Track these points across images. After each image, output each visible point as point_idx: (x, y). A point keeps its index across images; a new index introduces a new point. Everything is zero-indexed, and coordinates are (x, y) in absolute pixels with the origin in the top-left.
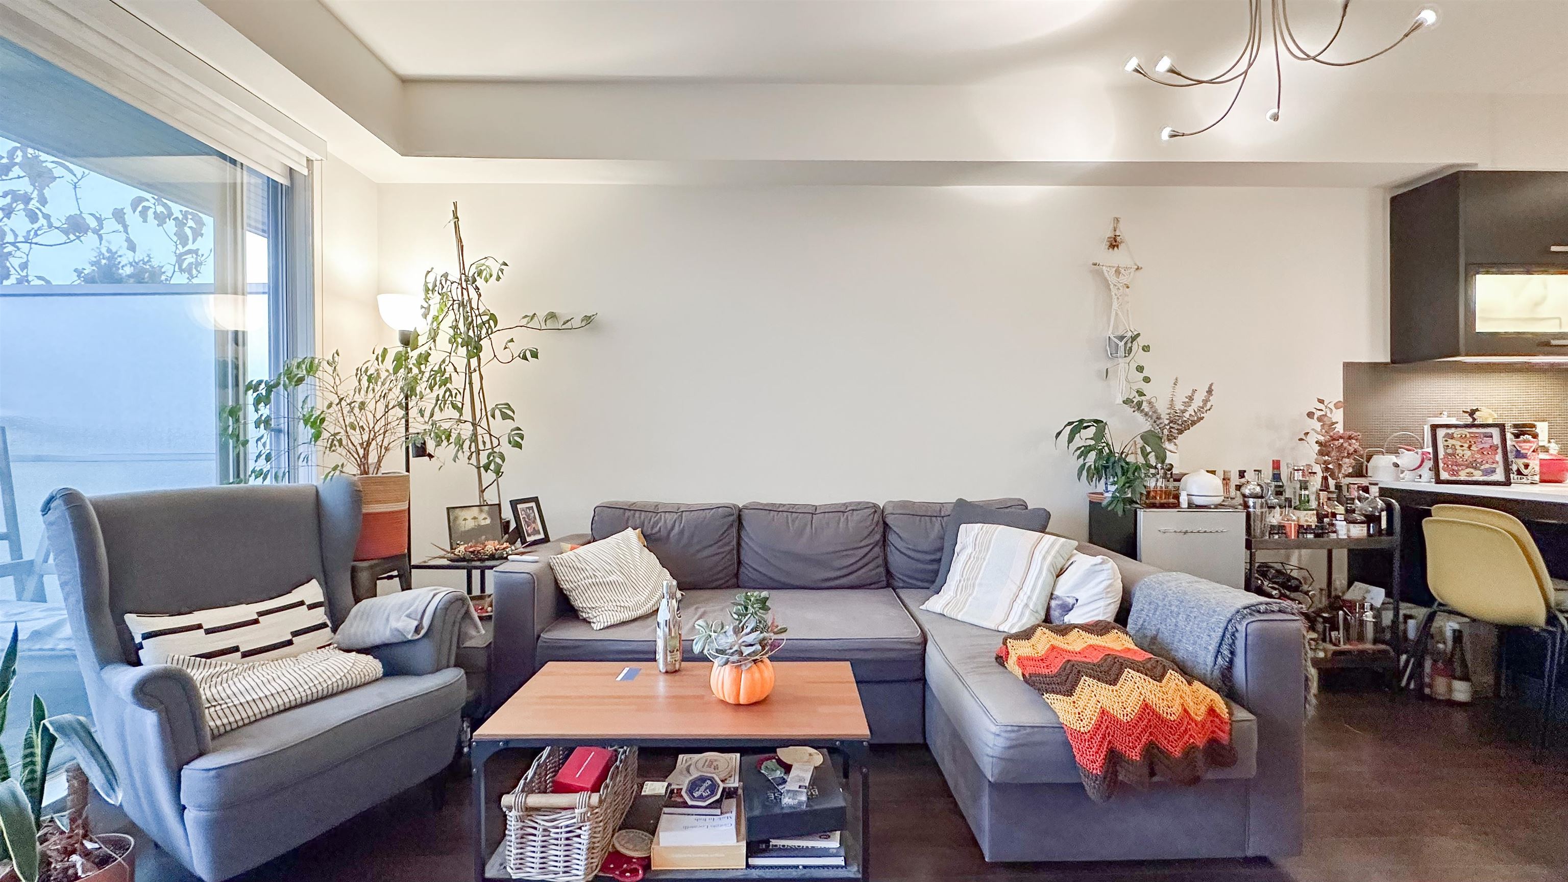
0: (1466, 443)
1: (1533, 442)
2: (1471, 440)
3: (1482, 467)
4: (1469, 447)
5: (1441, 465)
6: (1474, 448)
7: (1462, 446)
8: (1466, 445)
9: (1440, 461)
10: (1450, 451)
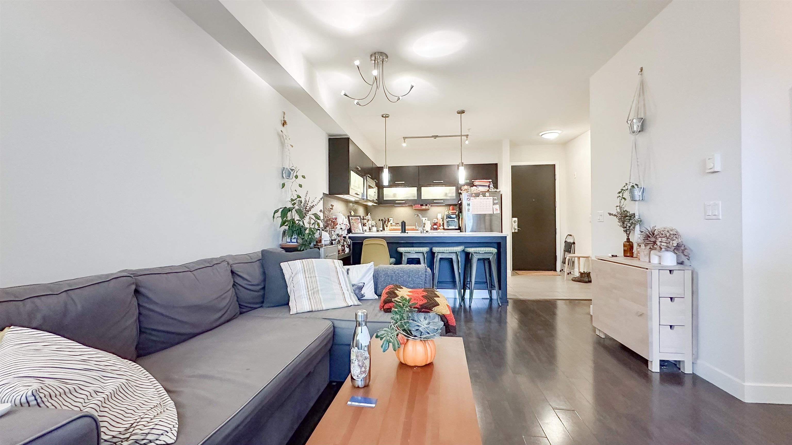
2: (356, 220)
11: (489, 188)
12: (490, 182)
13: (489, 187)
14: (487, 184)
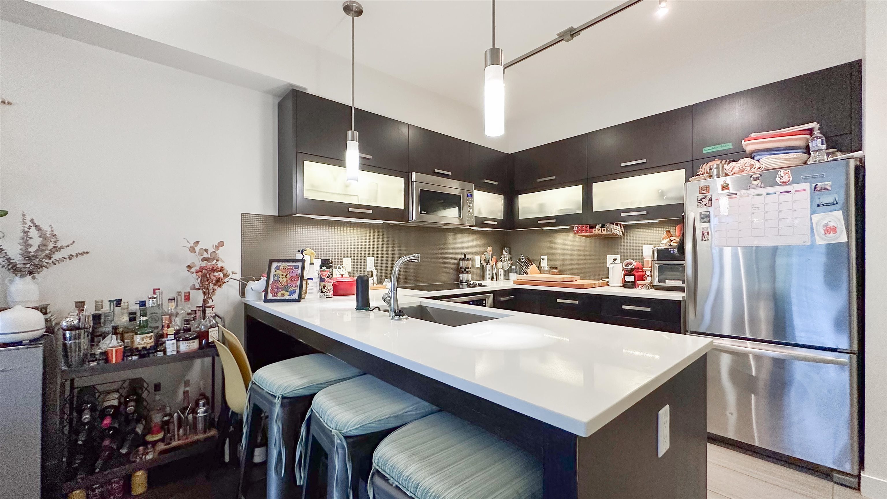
0: (285, 273)
1: (327, 271)
2: (288, 271)
3: (289, 290)
4: (286, 276)
5: (270, 288)
6: (288, 277)
7: (283, 275)
8: (285, 274)
9: (270, 286)
10: (276, 278)
11: (806, 156)
12: (811, 131)
13: (807, 150)
14: (799, 141)
